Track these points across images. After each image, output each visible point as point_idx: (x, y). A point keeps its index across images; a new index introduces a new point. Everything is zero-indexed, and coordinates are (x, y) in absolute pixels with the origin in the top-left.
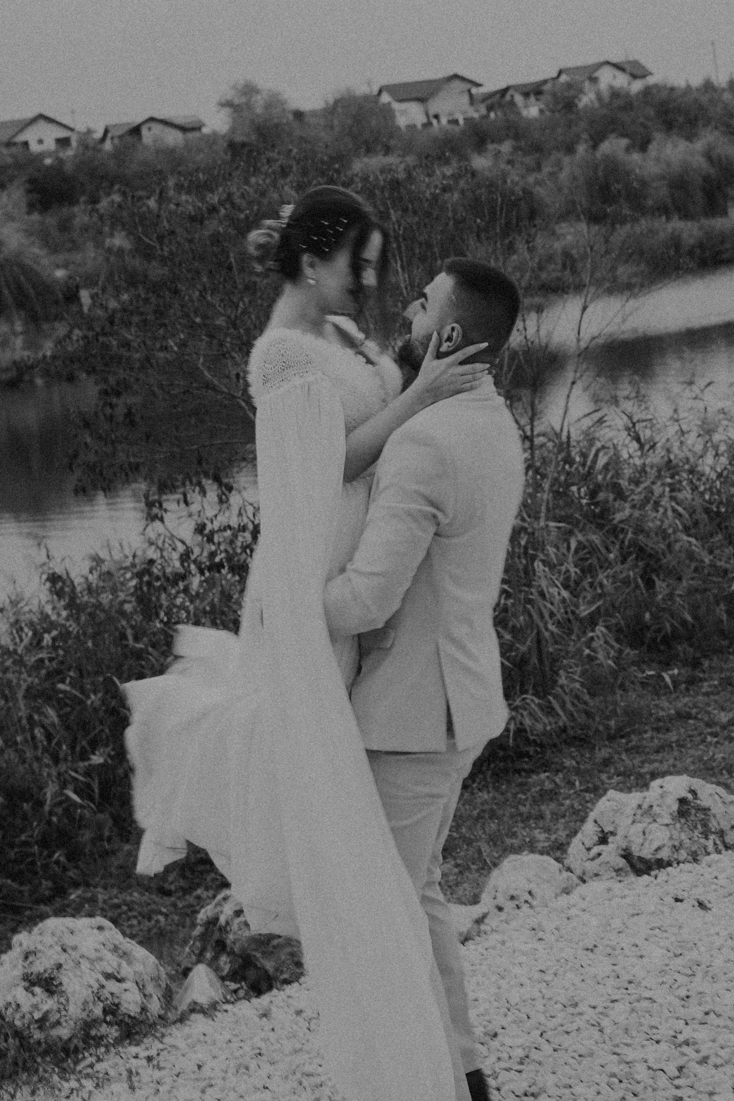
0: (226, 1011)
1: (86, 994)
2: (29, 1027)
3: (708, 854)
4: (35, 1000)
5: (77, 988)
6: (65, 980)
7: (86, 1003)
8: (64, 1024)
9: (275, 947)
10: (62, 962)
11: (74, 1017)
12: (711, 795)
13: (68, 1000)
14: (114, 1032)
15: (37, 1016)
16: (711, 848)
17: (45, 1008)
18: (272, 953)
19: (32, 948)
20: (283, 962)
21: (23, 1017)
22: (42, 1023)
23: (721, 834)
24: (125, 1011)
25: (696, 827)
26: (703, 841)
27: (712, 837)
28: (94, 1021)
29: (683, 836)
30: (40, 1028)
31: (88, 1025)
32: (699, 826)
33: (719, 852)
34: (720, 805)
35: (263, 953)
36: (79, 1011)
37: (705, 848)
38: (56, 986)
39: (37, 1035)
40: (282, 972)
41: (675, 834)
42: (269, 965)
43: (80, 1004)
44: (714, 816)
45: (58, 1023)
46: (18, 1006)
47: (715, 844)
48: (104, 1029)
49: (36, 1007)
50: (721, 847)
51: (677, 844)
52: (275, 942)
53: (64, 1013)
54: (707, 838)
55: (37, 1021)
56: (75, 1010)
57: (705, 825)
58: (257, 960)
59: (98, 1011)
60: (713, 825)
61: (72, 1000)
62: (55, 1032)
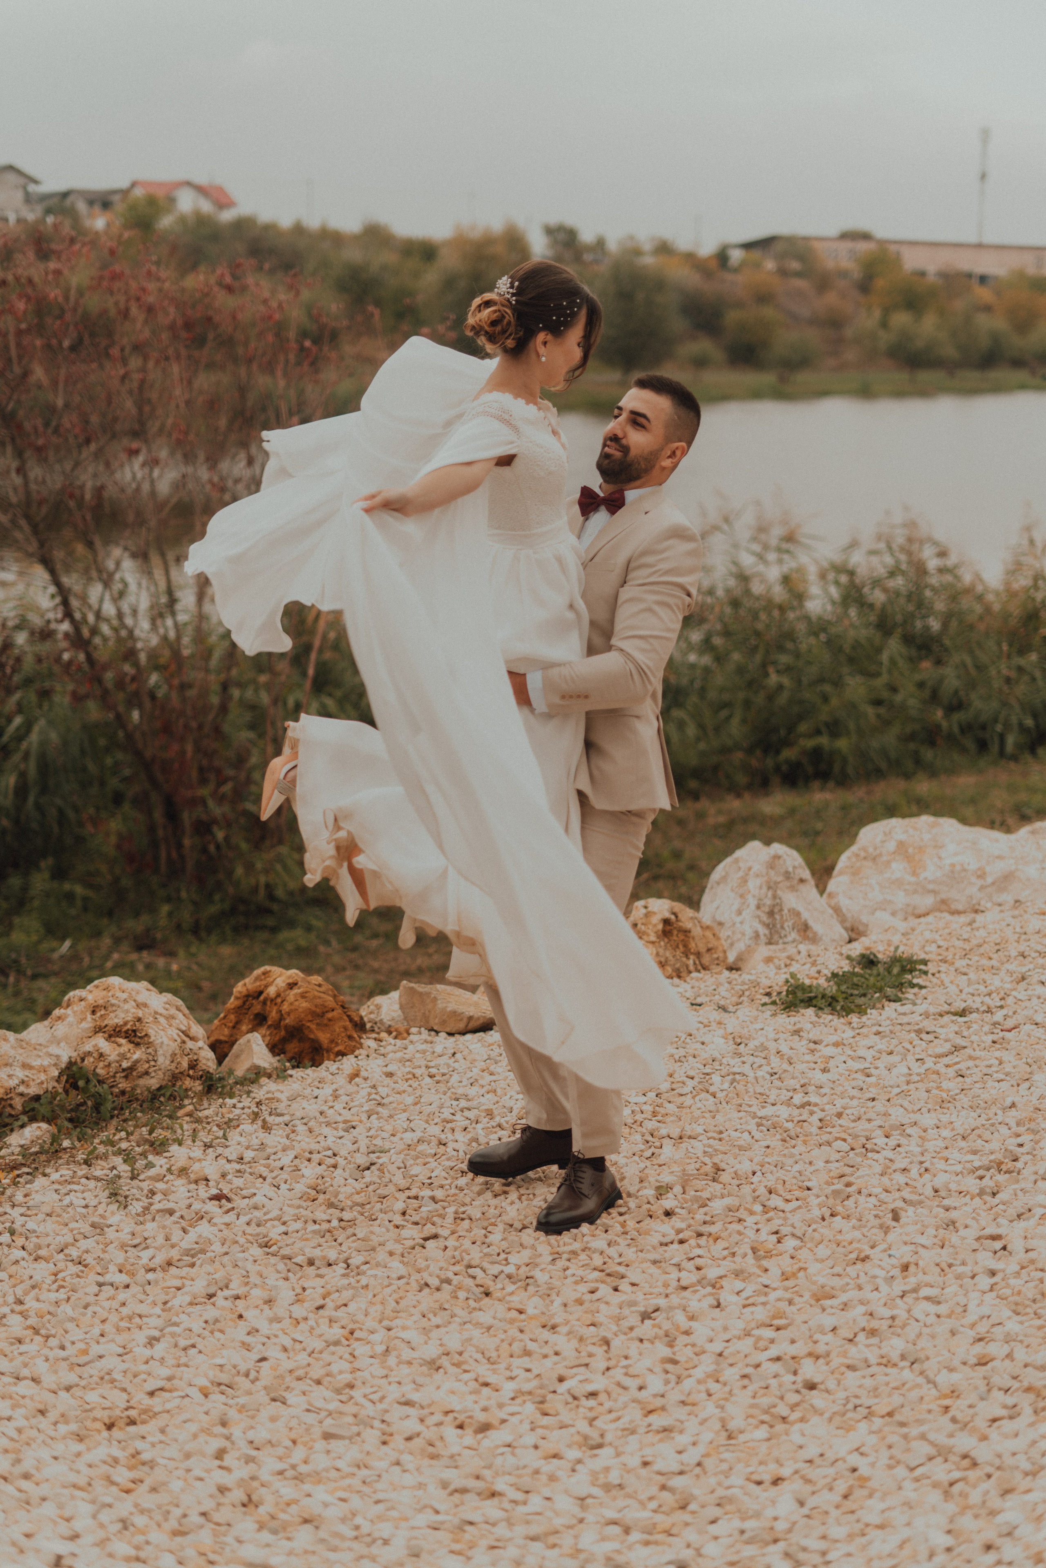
0: (291, 1076)
1: (174, 1046)
2: (114, 1077)
3: (690, 972)
4: (122, 1050)
5: (166, 1040)
6: (151, 1032)
7: (174, 1055)
8: (153, 1074)
9: (330, 1020)
10: (140, 1015)
11: (163, 1067)
12: (692, 918)
13: (156, 1051)
14: (198, 1086)
15: (125, 1064)
16: (692, 968)
17: (136, 1057)
18: (326, 1025)
19: (101, 1002)
20: (338, 1035)
21: (109, 1065)
22: (128, 1072)
23: (698, 955)
24: (204, 1067)
25: (677, 947)
26: (684, 959)
27: (692, 957)
28: (181, 1073)
29: (668, 954)
30: (126, 1077)
31: (175, 1077)
32: (681, 946)
33: (699, 971)
34: (699, 929)
35: (318, 1024)
36: (168, 1062)
37: (687, 966)
38: (140, 1038)
39: (123, 1085)
40: (337, 1044)
41: (661, 951)
42: (323, 1037)
43: (168, 1055)
44: (693, 938)
45: (147, 1073)
46: (101, 1055)
47: (695, 964)
48: (188, 1083)
49: (123, 1056)
50: (699, 967)
51: (663, 960)
52: (330, 1015)
53: (152, 1063)
54: (688, 958)
55: (124, 1070)
56: (163, 1061)
57: (685, 946)
58: (311, 1031)
59: (185, 1064)
60: (692, 945)
61: (160, 1052)
62: (142, 1082)
